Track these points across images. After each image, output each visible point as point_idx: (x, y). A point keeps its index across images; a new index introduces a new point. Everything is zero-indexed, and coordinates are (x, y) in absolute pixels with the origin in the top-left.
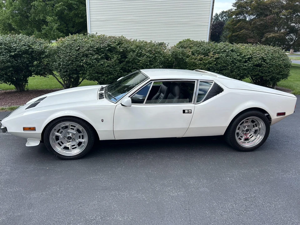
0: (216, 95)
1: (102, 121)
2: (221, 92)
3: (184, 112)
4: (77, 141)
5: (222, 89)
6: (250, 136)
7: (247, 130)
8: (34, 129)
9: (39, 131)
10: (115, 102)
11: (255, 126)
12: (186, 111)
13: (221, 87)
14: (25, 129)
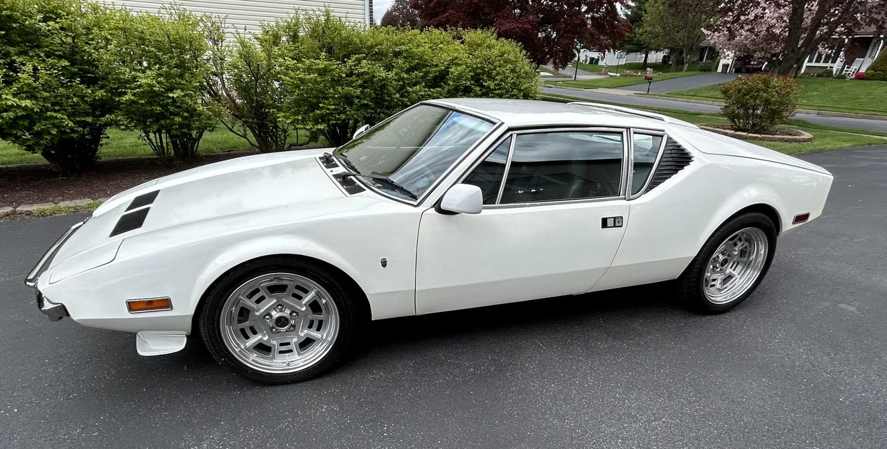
0: (676, 173)
1: (384, 263)
2: (688, 163)
3: (605, 223)
4: (302, 335)
5: (687, 154)
8: (165, 304)
9: (185, 307)
10: (415, 203)
12: (610, 222)
13: (683, 150)
14: (132, 306)
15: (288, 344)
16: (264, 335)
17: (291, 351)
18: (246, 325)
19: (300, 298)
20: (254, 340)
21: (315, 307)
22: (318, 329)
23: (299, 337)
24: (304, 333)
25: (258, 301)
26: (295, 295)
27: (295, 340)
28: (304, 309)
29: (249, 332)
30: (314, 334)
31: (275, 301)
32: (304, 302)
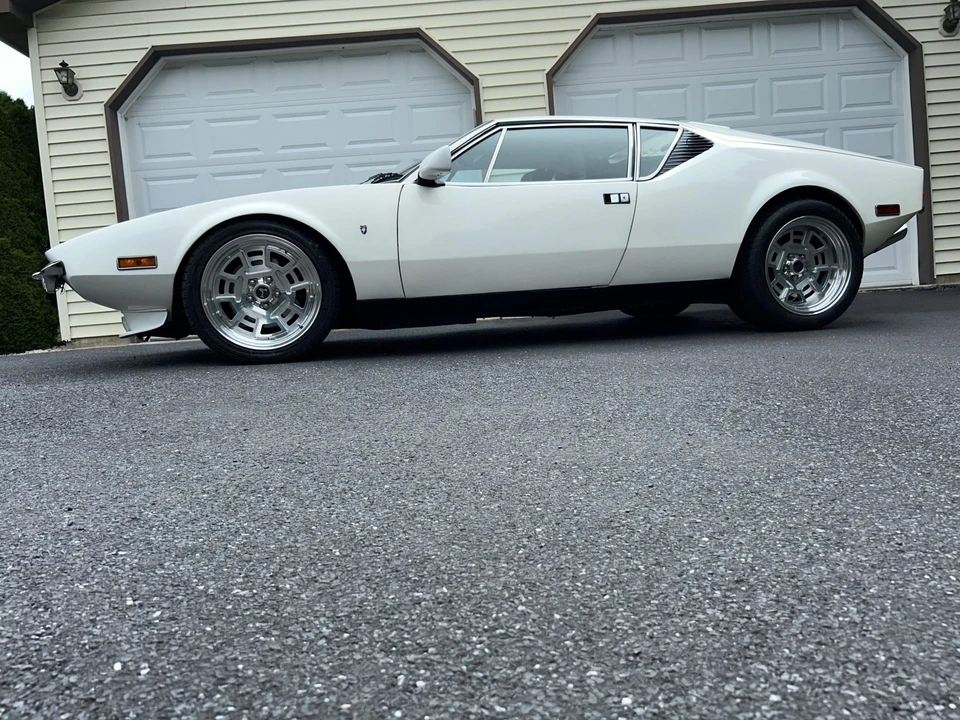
1: (364, 230)
2: (708, 148)
3: (607, 199)
5: (707, 141)
6: (803, 290)
7: (799, 266)
8: (151, 262)
11: (820, 259)
12: (614, 199)
13: (703, 138)
14: (122, 263)
15: (254, 320)
16: (237, 297)
18: (229, 277)
19: (291, 281)
20: (226, 297)
21: (300, 296)
22: (290, 322)
23: (268, 319)
24: (275, 318)
25: (254, 263)
26: (288, 276)
28: (289, 293)
30: (283, 324)
32: (292, 287)
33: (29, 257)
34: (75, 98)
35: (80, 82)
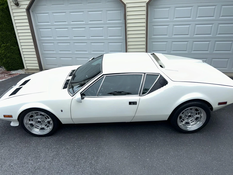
1: (62, 111)
2: (166, 85)
3: (130, 103)
4: (43, 127)
5: (166, 82)
6: (191, 121)
7: (190, 116)
8: (11, 116)
10: (72, 95)
11: (198, 113)
12: (132, 103)
13: (165, 80)
14: (5, 116)
15: (39, 127)
16: (34, 122)
17: (38, 128)
18: (31, 119)
19: (46, 119)
20: (31, 122)
21: (49, 122)
22: (47, 127)
23: (42, 127)
24: (43, 126)
25: (37, 115)
26: (46, 118)
27: (41, 127)
28: (46, 121)
29: (31, 120)
30: (46, 127)
31: (41, 117)
32: (47, 120)
33: (15, 48)
34: (19, 6)
35: (20, 2)
